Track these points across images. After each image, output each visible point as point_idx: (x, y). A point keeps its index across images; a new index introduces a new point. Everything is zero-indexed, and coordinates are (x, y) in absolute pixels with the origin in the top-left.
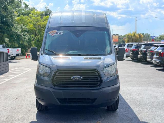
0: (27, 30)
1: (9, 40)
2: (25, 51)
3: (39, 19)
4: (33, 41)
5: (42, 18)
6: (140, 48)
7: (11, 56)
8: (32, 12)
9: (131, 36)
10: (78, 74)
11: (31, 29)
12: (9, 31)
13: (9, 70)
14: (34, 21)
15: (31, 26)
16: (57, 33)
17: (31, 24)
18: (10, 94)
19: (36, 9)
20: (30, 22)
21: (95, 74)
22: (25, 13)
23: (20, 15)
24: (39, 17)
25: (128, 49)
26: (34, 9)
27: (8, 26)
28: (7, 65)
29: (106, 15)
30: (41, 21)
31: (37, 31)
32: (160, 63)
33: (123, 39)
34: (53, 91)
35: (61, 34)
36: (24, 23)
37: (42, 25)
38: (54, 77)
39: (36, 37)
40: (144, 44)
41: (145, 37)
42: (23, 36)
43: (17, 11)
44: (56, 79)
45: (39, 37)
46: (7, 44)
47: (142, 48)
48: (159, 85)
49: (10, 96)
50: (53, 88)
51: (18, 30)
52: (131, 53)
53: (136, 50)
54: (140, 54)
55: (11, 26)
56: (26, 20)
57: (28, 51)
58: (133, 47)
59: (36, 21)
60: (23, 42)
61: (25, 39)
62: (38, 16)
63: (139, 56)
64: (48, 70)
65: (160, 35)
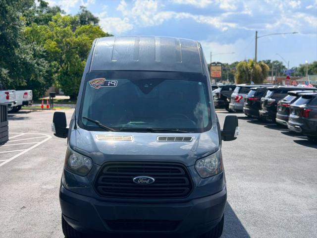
0: (44, 54)
1: (8, 73)
2: (40, 94)
3: (67, 30)
4: (56, 75)
5: (74, 29)
6: (264, 96)
7: (13, 105)
8: (54, 17)
9: (247, 67)
10: (146, 172)
11: (52, 50)
12: (10, 56)
13: (9, 138)
14: (58, 35)
15: (53, 44)
16: (106, 84)
17: (52, 39)
18: (10, 196)
19: (62, 9)
20: (51, 38)
21: (180, 172)
22: (41, 18)
23: (30, 23)
24: (69, 28)
25: (240, 97)
26: (59, 10)
27: (8, 45)
28: (4, 129)
29: (201, 47)
30: (71, 35)
31: (65, 55)
32: (301, 130)
33: (229, 70)
34: (95, 205)
35: (113, 85)
36: (39, 38)
37: (74, 43)
38: (98, 177)
39: (61, 66)
40: (271, 90)
41: (273, 67)
42: (36, 65)
43: (24, 15)
44: (102, 181)
45: (68, 67)
46: (4, 81)
47: (268, 97)
48: (299, 179)
49: (10, 200)
50: (97, 199)
51: (27, 54)
52: (247, 105)
53: (256, 99)
54: (263, 107)
55: (14, 46)
56: (42, 33)
57: (46, 92)
58: (251, 94)
59: (62, 34)
60: (36, 76)
61: (41, 71)
62: (66, 26)
63: (262, 112)
64: (87, 162)
65: (301, 65)
